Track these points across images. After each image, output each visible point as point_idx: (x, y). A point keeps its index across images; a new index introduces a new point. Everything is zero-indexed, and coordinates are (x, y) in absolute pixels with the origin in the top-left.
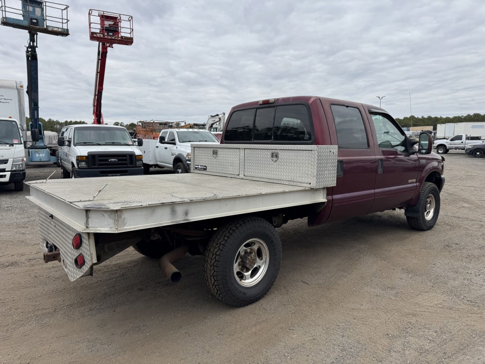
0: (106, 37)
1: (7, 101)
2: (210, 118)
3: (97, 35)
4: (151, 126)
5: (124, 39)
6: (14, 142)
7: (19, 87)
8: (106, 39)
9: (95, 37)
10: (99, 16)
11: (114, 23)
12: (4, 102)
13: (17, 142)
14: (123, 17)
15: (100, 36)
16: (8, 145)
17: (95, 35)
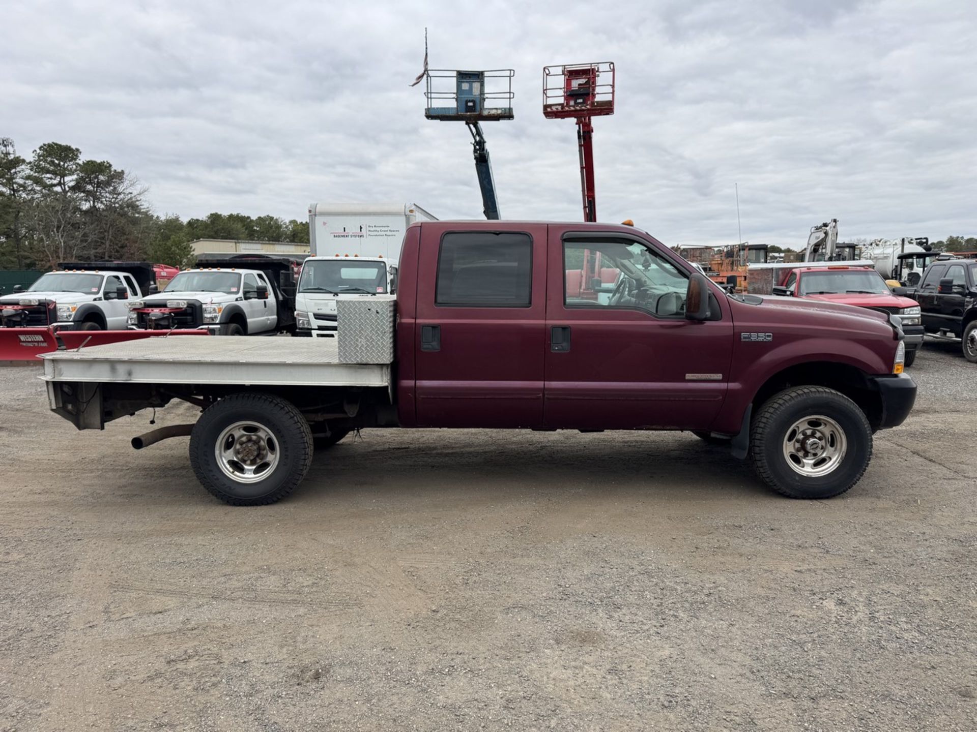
0: (567, 109)
1: (393, 233)
2: (814, 232)
3: (552, 109)
4: (698, 255)
5: (596, 106)
6: (378, 291)
7: (408, 213)
8: (567, 111)
9: (550, 112)
10: (563, 74)
11: (586, 80)
12: (389, 236)
13: (382, 291)
14: (602, 67)
15: (557, 109)
16: (369, 295)
17: (549, 110)
